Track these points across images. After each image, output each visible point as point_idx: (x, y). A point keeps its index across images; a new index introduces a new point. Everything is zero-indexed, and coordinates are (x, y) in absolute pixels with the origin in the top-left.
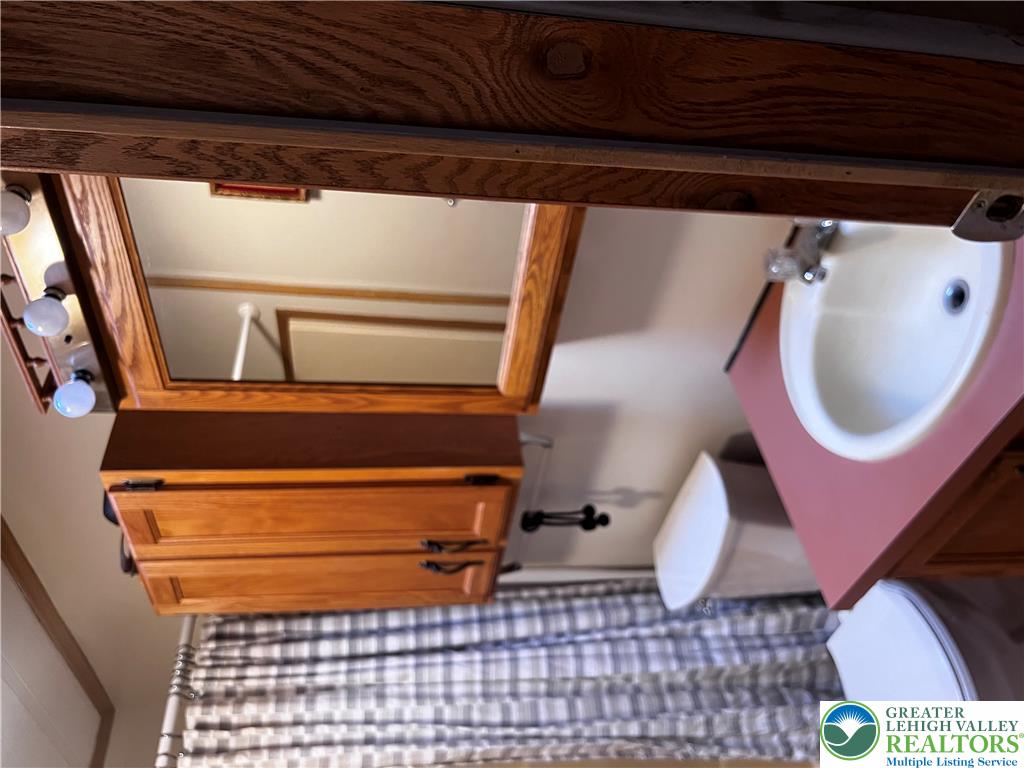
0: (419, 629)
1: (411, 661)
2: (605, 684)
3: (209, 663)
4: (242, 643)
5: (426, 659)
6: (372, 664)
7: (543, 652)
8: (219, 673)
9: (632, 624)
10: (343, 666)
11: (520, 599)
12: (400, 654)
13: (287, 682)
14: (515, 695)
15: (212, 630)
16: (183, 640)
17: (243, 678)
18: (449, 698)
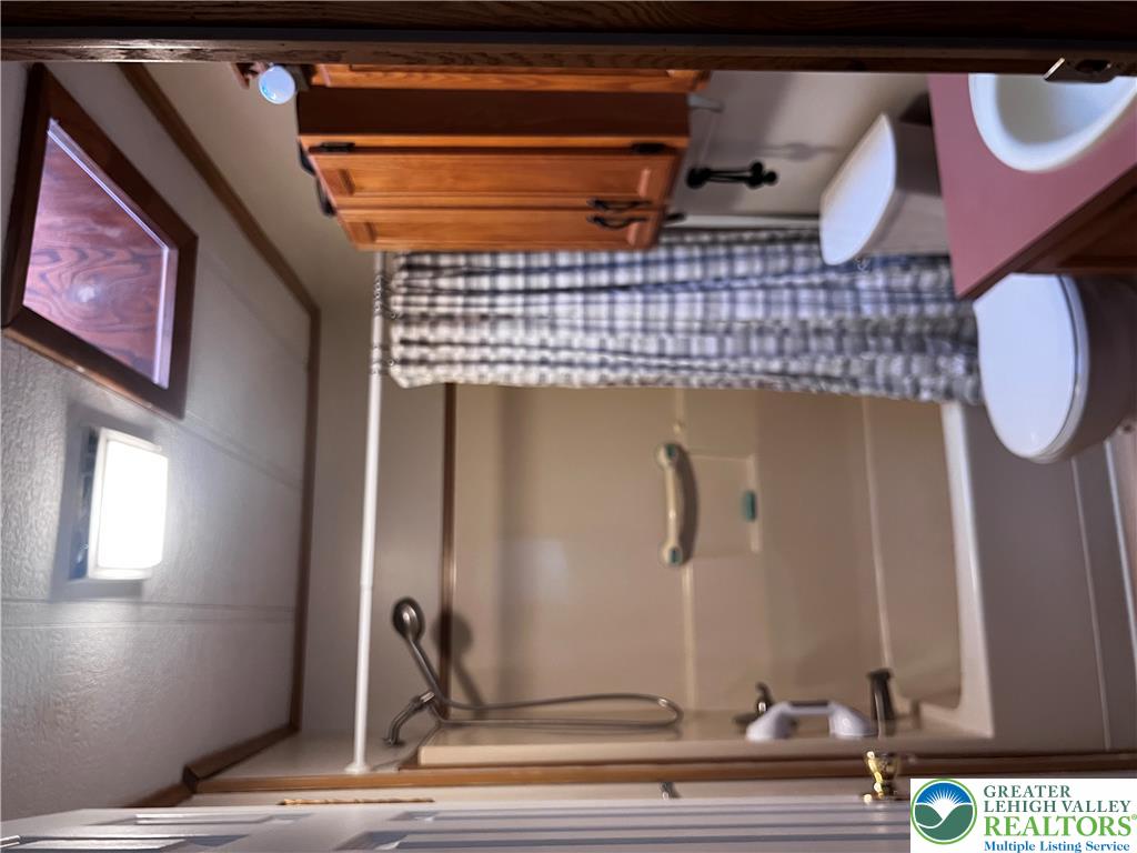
0: (586, 268)
1: (579, 298)
2: (755, 325)
3: (404, 290)
4: (430, 274)
5: (593, 297)
6: (545, 298)
7: (699, 296)
8: (413, 299)
9: (790, 271)
10: (519, 299)
11: (683, 244)
12: (569, 290)
13: (473, 311)
14: (671, 331)
15: (402, 261)
16: (378, 267)
17: (432, 305)
18: (612, 331)
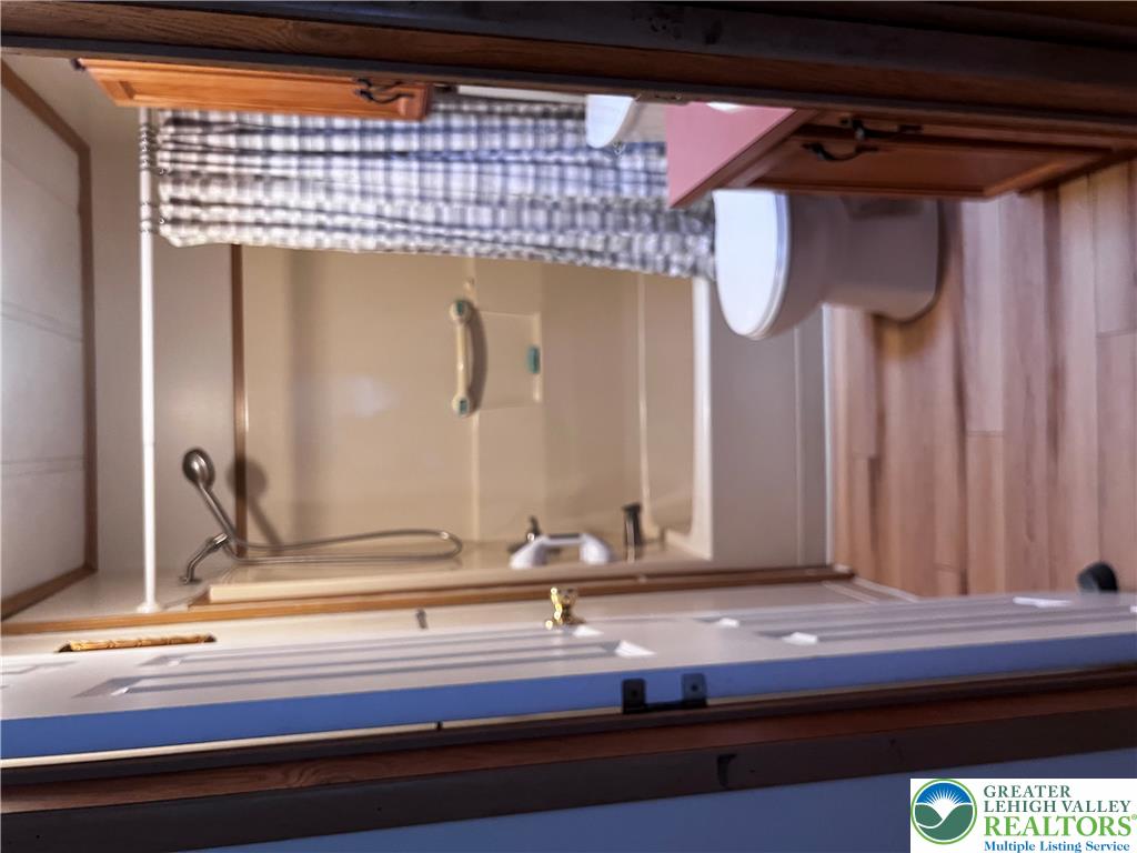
0: (363, 132)
1: (355, 162)
2: (528, 199)
3: (171, 146)
4: (199, 130)
5: (369, 163)
6: (320, 161)
7: (474, 167)
8: (181, 156)
9: (560, 148)
10: (294, 161)
11: (460, 112)
12: (346, 154)
13: (245, 171)
14: (447, 200)
15: (168, 114)
16: (143, 119)
17: (204, 163)
18: (389, 197)
